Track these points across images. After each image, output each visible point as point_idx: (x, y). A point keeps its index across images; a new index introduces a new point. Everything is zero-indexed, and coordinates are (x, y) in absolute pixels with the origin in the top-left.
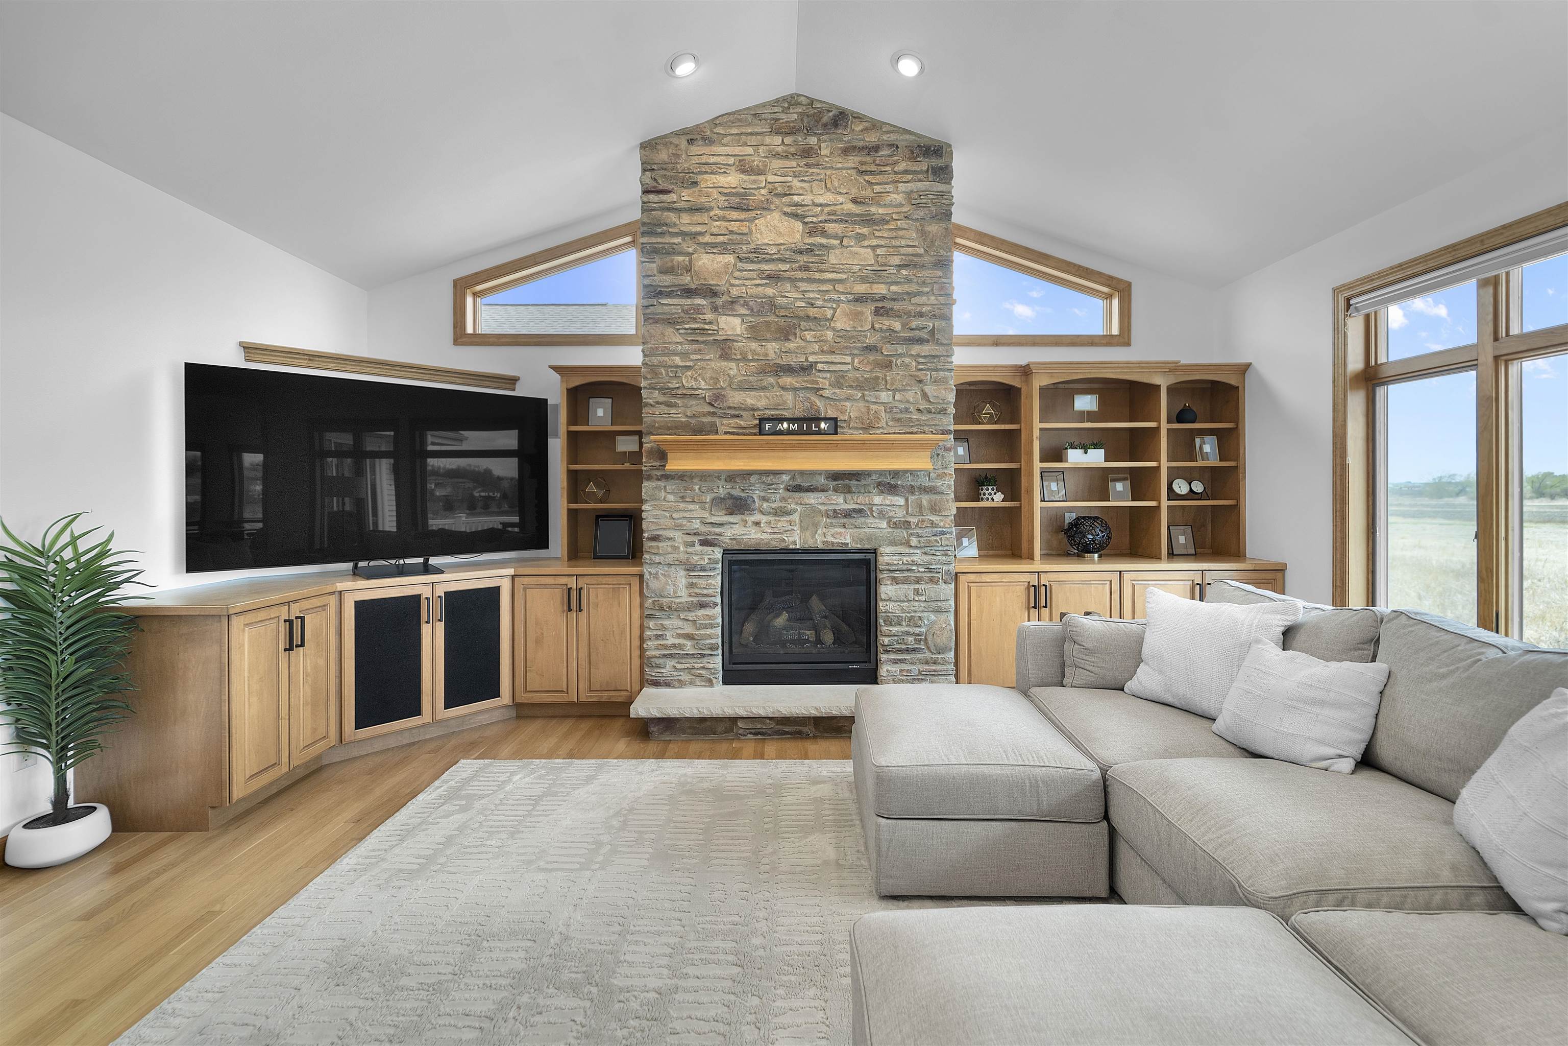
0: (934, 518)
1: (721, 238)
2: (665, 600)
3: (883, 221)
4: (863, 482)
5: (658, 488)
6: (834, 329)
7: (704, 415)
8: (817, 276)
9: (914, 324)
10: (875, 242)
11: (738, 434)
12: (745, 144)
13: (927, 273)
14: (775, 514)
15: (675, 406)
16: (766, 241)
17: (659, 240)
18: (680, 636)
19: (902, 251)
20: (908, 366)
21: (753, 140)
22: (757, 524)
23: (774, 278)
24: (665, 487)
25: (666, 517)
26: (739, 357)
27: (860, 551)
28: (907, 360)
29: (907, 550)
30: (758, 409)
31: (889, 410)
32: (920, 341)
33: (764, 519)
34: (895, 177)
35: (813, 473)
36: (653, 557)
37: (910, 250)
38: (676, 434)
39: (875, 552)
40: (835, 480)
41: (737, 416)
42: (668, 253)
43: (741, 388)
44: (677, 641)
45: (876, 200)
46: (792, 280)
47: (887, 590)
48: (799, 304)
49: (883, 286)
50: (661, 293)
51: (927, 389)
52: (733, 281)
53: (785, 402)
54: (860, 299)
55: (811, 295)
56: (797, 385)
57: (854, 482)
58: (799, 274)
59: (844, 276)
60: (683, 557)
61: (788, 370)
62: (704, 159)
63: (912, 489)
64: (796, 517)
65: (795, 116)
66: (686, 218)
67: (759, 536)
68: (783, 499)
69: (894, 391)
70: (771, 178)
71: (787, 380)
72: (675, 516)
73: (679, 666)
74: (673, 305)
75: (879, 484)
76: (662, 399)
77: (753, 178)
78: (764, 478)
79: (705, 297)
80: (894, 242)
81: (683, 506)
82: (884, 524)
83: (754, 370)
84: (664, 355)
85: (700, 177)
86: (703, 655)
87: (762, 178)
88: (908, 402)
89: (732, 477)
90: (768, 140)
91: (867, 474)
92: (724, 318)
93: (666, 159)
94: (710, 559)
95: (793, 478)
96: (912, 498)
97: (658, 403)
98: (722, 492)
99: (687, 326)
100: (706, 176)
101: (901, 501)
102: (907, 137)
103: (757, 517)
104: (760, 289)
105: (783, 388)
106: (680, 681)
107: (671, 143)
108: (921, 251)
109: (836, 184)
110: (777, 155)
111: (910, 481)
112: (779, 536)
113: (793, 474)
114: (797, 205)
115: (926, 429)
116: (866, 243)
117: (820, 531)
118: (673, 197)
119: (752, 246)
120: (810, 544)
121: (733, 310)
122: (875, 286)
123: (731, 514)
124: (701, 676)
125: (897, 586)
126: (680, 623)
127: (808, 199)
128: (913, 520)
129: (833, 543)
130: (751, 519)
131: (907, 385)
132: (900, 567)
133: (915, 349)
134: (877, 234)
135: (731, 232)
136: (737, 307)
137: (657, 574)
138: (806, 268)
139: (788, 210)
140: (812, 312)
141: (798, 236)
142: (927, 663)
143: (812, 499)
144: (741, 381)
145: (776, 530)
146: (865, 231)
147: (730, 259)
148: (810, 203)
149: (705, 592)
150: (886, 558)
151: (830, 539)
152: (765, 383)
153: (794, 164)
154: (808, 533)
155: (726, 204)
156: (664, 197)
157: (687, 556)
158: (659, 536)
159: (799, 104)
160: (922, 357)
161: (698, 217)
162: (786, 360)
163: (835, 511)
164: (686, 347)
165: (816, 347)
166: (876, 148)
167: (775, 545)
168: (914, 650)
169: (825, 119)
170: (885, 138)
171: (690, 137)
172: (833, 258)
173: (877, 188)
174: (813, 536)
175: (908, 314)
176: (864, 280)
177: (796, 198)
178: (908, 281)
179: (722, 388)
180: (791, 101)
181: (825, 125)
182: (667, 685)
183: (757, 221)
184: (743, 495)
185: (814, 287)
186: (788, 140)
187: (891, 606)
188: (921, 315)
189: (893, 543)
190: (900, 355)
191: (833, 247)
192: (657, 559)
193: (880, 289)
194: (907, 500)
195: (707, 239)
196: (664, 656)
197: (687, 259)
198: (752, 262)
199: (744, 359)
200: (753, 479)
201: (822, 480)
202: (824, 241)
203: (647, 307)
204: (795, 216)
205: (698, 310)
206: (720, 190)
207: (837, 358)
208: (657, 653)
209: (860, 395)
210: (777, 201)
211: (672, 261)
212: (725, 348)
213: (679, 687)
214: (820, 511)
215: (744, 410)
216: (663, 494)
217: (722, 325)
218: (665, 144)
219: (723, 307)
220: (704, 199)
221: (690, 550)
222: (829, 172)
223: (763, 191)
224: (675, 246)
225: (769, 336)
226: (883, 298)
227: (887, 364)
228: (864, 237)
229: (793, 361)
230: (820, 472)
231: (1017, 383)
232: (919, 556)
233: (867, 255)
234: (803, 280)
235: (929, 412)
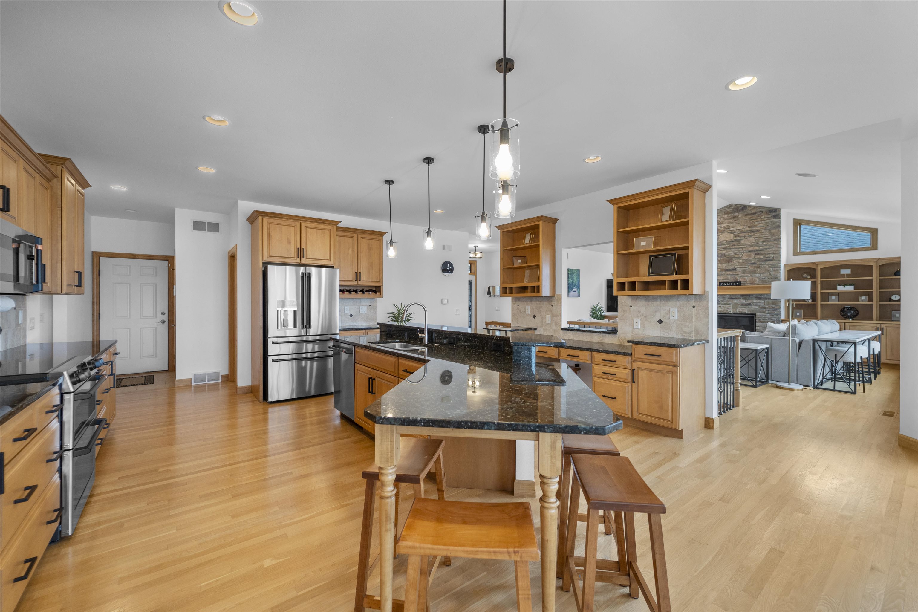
0: (773, 306)
3: (758, 231)
4: (751, 297)
6: (742, 259)
8: (737, 247)
9: (767, 256)
10: (755, 237)
13: (772, 243)
14: (725, 305)
16: (723, 240)
19: (763, 238)
23: (725, 249)
27: (750, 314)
28: (765, 266)
29: (765, 314)
31: (759, 278)
32: (769, 260)
33: (722, 306)
34: (761, 220)
35: (736, 295)
37: (766, 237)
39: (755, 314)
40: (743, 296)
45: (755, 226)
46: (730, 249)
47: (758, 324)
48: (732, 254)
51: (771, 273)
53: (728, 278)
54: (750, 251)
55: (735, 252)
56: (731, 274)
57: (748, 297)
59: (745, 246)
61: (729, 270)
63: (766, 299)
64: (731, 305)
65: (731, 209)
68: (727, 301)
69: (761, 274)
70: (724, 225)
71: (729, 273)
75: (756, 297)
78: (722, 296)
80: (761, 236)
82: (757, 307)
87: (722, 225)
88: (765, 276)
90: (723, 216)
91: (752, 295)
96: (766, 301)
101: (763, 302)
102: (765, 209)
104: (721, 252)
105: (728, 275)
108: (770, 237)
109: (743, 224)
110: (726, 219)
111: (766, 296)
112: (726, 310)
113: (730, 295)
114: (732, 230)
116: (752, 237)
117: (738, 309)
120: (735, 312)
122: (755, 248)
125: (761, 323)
127: (735, 228)
128: (767, 307)
129: (741, 312)
131: (764, 272)
132: (762, 318)
133: (768, 263)
134: (756, 234)
138: (734, 245)
139: (729, 232)
140: (736, 256)
141: (732, 238)
143: (735, 301)
145: (725, 308)
146: (752, 234)
150: (758, 316)
152: (722, 274)
153: (731, 220)
154: (734, 309)
159: (733, 206)
160: (770, 265)
162: (728, 268)
163: (742, 304)
165: (737, 264)
166: (755, 213)
167: (725, 312)
169: (740, 209)
170: (758, 210)
172: (742, 242)
173: (756, 223)
174: (736, 310)
175: (765, 254)
176: (751, 246)
177: (731, 229)
178: (766, 245)
180: (730, 206)
185: (736, 250)
186: (729, 215)
187: (759, 328)
188: (769, 254)
189: (761, 312)
190: (763, 265)
191: (742, 239)
193: (757, 248)
201: (739, 296)
202: (739, 238)
204: (731, 233)
207: (743, 266)
209: (750, 275)
210: (726, 230)
214: (738, 304)
222: (741, 221)
223: (722, 228)
225: (724, 262)
226: (757, 250)
227: (759, 267)
228: (752, 236)
229: (730, 268)
230: (738, 295)
231: (814, 267)
232: (768, 316)
233: (752, 240)
234: (733, 248)
235: (772, 278)
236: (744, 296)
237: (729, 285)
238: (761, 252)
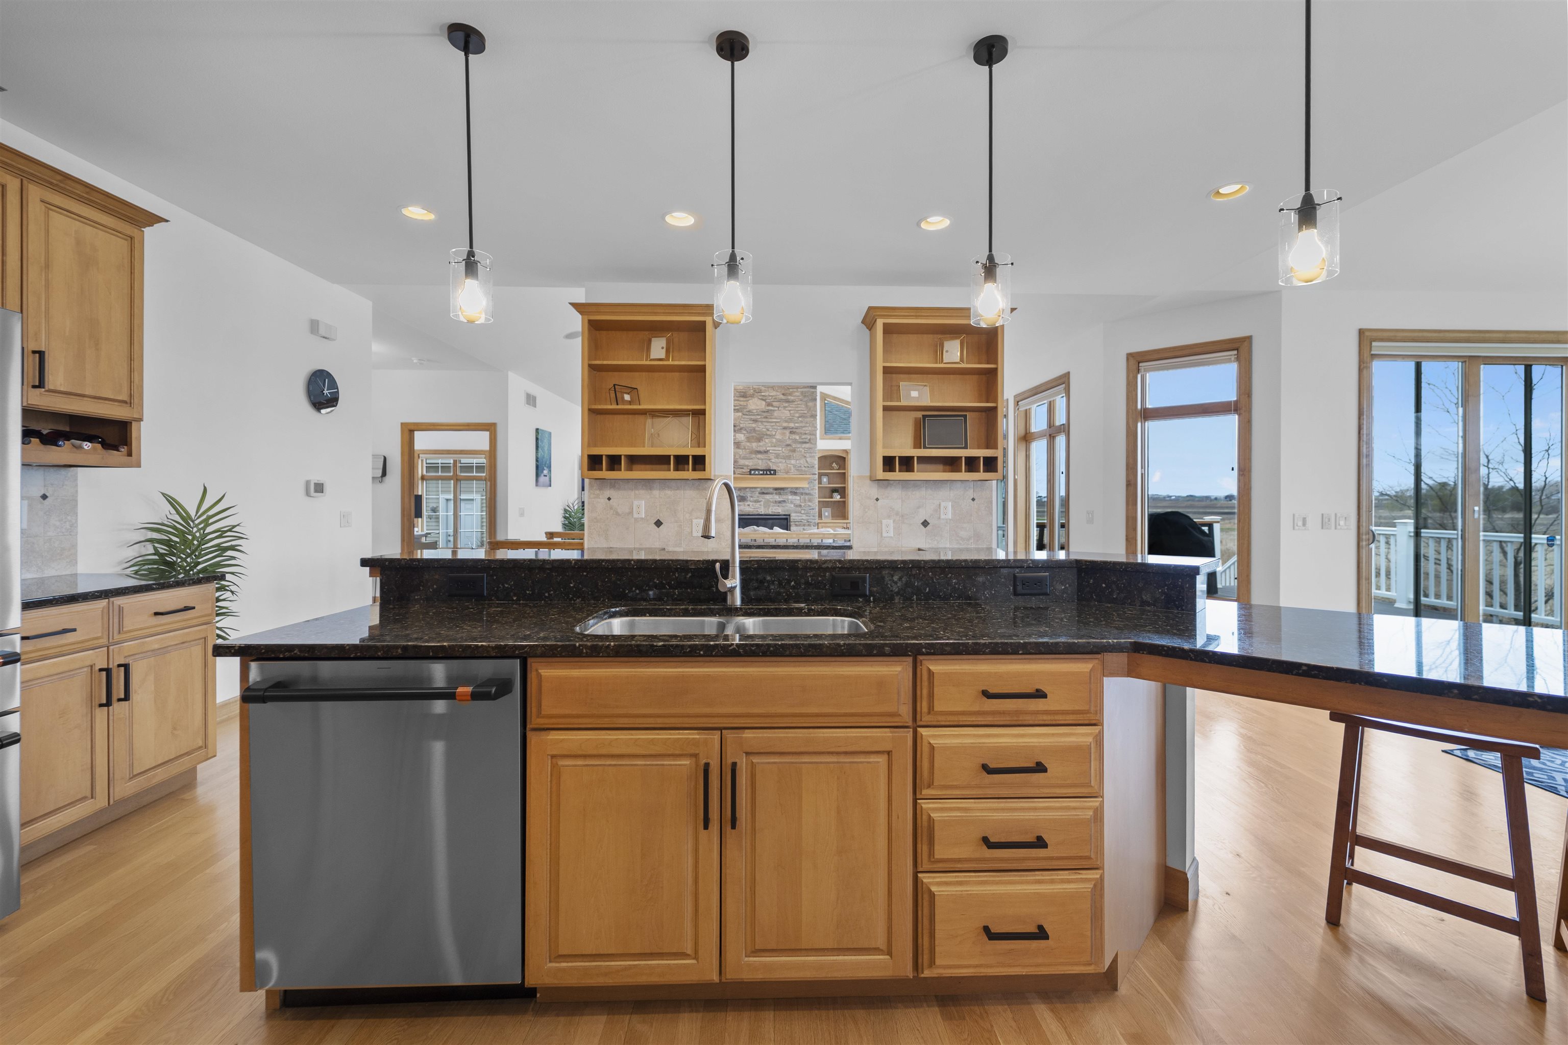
0: (809, 504)
3: (793, 401)
4: (785, 491)
6: (776, 439)
8: (770, 420)
9: (803, 437)
10: (790, 409)
11: (742, 474)
13: (808, 420)
14: (755, 502)
16: (753, 408)
19: (799, 412)
20: (801, 451)
22: (749, 505)
23: (755, 421)
26: (743, 448)
27: (785, 515)
28: (801, 449)
29: (801, 514)
30: (749, 466)
31: (795, 466)
32: (805, 443)
33: (751, 504)
35: (768, 488)
37: (802, 412)
39: (789, 515)
40: (776, 491)
41: (742, 468)
43: (744, 459)
45: (790, 394)
46: (762, 422)
48: (764, 430)
51: (809, 458)
52: (741, 422)
53: (759, 464)
54: (785, 428)
55: (768, 427)
56: (763, 458)
57: (782, 491)
58: (764, 420)
59: (779, 420)
61: (760, 452)
63: (802, 494)
64: (762, 503)
67: (749, 509)
68: (758, 497)
69: (797, 460)
71: (759, 456)
75: (791, 492)
78: (752, 490)
80: (797, 409)
82: (792, 506)
83: (748, 453)
88: (802, 464)
91: (787, 488)
92: (738, 434)
95: (761, 490)
96: (802, 497)
101: (798, 498)
103: (749, 503)
105: (758, 459)
108: (806, 412)
111: (801, 491)
112: (756, 510)
113: (762, 488)
114: (763, 396)
115: (808, 473)
116: (787, 409)
117: (770, 508)
119: (748, 410)
120: (767, 512)
122: (790, 424)
125: (797, 527)
127: (767, 394)
128: (803, 504)
129: (775, 512)
130: (747, 504)
131: (801, 458)
132: (797, 520)
133: (804, 445)
134: (791, 406)
135: (741, 405)
136: (742, 431)
138: (766, 418)
139: (760, 397)
140: (768, 433)
141: (763, 406)
143: (768, 497)
144: (743, 456)
145: (755, 507)
146: (787, 405)
147: (740, 414)
150: (794, 518)
151: (774, 510)
152: (752, 457)
154: (767, 508)
155: (739, 395)
160: (806, 448)
162: (759, 449)
163: (776, 501)
165: (770, 445)
172: (776, 414)
174: (768, 510)
175: (801, 433)
176: (786, 421)
177: (763, 394)
178: (801, 422)
179: (737, 459)
183: (749, 401)
184: (744, 495)
185: (769, 424)
188: (806, 434)
189: (796, 512)
190: (798, 448)
191: (776, 410)
193: (792, 425)
194: (800, 497)
198: (748, 415)
199: (745, 449)
200: (748, 490)
201: (771, 490)
202: (772, 408)
204: (763, 399)
206: (737, 390)
207: (777, 449)
209: (784, 462)
212: (738, 445)
214: (770, 501)
215: (745, 466)
217: (737, 437)
219: (738, 431)
225: (753, 441)
226: (793, 428)
227: (794, 451)
228: (786, 407)
229: (762, 449)
230: (770, 488)
231: (844, 455)
232: (804, 517)
233: (787, 413)
235: (808, 467)
236: (779, 490)
237: (761, 474)
238: (797, 431)
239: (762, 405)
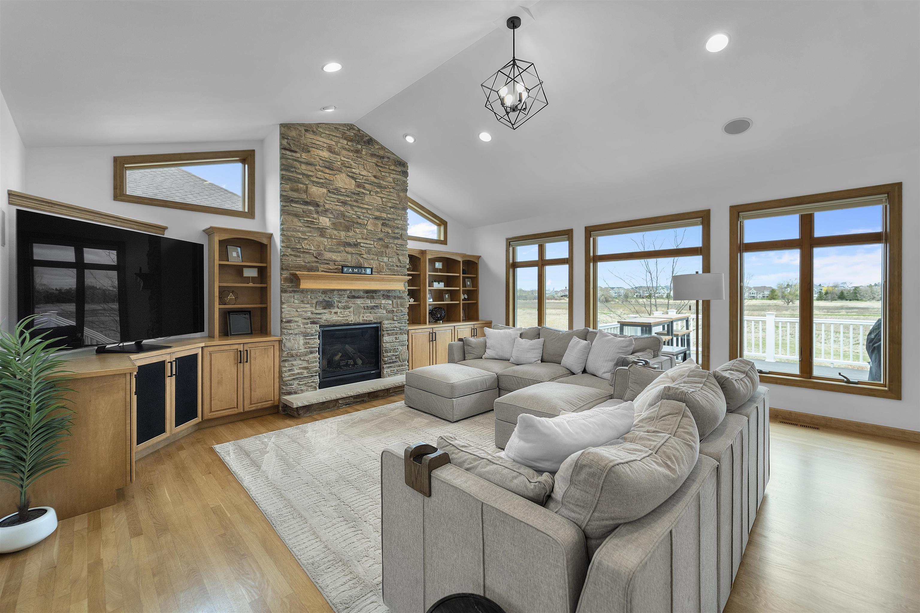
0: (402, 309)
1: (321, 181)
2: (294, 351)
3: (385, 188)
4: (378, 294)
5: (290, 297)
6: (367, 229)
7: (313, 262)
8: (361, 205)
9: (395, 231)
10: (382, 196)
11: (328, 272)
12: (332, 140)
13: (400, 212)
14: (344, 309)
15: (299, 257)
16: (340, 186)
17: (291, 174)
18: (300, 368)
19: (392, 201)
20: (393, 248)
21: (335, 139)
22: (336, 313)
23: (344, 203)
24: (294, 296)
25: (294, 311)
26: (329, 237)
27: (375, 323)
28: (393, 245)
29: (393, 322)
30: (337, 261)
31: (387, 265)
32: (397, 238)
33: (339, 311)
34: (389, 171)
35: (359, 290)
36: (288, 331)
37: (394, 202)
38: (300, 271)
39: (380, 323)
40: (367, 294)
41: (328, 264)
42: (295, 182)
43: (330, 251)
44: (299, 371)
45: (382, 178)
46: (351, 206)
47: (386, 338)
48: (354, 216)
49: (385, 214)
50: (292, 201)
51: (400, 257)
52: (326, 201)
53: (348, 259)
54: (377, 218)
55: (359, 213)
56: (354, 252)
57: (374, 294)
58: (355, 204)
59: (371, 208)
60: (303, 330)
61: (349, 245)
62: (314, 141)
63: (395, 297)
65: (353, 134)
66: (304, 167)
67: (337, 318)
68: (347, 302)
69: (389, 258)
70: (343, 158)
71: (349, 249)
72: (298, 310)
73: (301, 383)
74: (298, 208)
75: (383, 295)
76: (293, 253)
77: (335, 156)
78: (340, 293)
79: (313, 207)
81: (302, 305)
82: (385, 312)
83: (335, 243)
84: (293, 231)
85: (311, 149)
86: (312, 376)
87: (338, 157)
88: (393, 262)
89: (325, 292)
90: (341, 141)
92: (322, 217)
93: (295, 135)
94: (315, 330)
95: (351, 292)
96: (394, 301)
97: (291, 255)
98: (321, 299)
99: (305, 219)
100: (314, 149)
101: (390, 302)
102: (394, 156)
103: (336, 310)
104: (338, 207)
105: (347, 253)
106: (302, 390)
107: (298, 129)
108: (398, 203)
109: (368, 168)
110: (345, 149)
111: (394, 294)
112: (345, 318)
113: (351, 291)
114: (353, 173)
115: (399, 273)
116: (379, 195)
117: (361, 315)
118: (298, 155)
119: (334, 187)
120: (358, 321)
121: (326, 214)
122: (382, 214)
123: (325, 309)
124: (312, 386)
125: (389, 337)
126: (300, 362)
127: (357, 171)
128: (395, 310)
129: (367, 320)
130: (333, 311)
131: (394, 255)
132: (390, 329)
133: (396, 241)
134: (383, 192)
135: (326, 178)
136: (328, 213)
137: (290, 339)
138: (357, 202)
139: (350, 174)
140: (360, 221)
141: (353, 186)
142: (399, 366)
143: (359, 301)
144: (330, 248)
145: (344, 316)
146: (378, 190)
147: (325, 190)
148: (358, 173)
149: (313, 346)
150: (386, 326)
151: (365, 318)
152: (340, 250)
153: (352, 155)
154: (357, 316)
155: (323, 165)
156: (294, 154)
157: (304, 329)
158: (291, 320)
159: (354, 129)
160: (399, 245)
161: (309, 167)
162: (348, 240)
163: (367, 306)
164: (305, 229)
165: (360, 236)
166: (383, 157)
167: (344, 322)
168: (395, 362)
169: (365, 139)
170: (386, 154)
171: (306, 128)
172: (367, 198)
173: (383, 174)
174: (359, 318)
175: (393, 227)
176: (378, 210)
177: (352, 170)
178: (394, 214)
179: (321, 250)
180: (351, 127)
181: (364, 142)
182: (296, 393)
183: (336, 176)
184: (330, 300)
185: (359, 210)
186: (350, 143)
187: (388, 345)
188: (398, 228)
189: (388, 319)
190: (391, 243)
191: (367, 194)
192: (290, 332)
193: (384, 215)
194: (393, 302)
195: (315, 179)
196: (294, 379)
197: (305, 186)
198: (335, 194)
199: (331, 238)
200: (334, 293)
201: (362, 294)
202: (364, 191)
203: (285, 206)
204: (352, 177)
205: (310, 212)
206: (320, 157)
207: (368, 242)
208: (290, 378)
209: (377, 258)
210: (345, 169)
211: (297, 186)
212: (322, 232)
213: (301, 393)
214: (361, 307)
215: (331, 261)
216: (293, 300)
217: (321, 221)
218: (295, 128)
219: (321, 212)
220: (312, 160)
221: (306, 326)
222: (365, 162)
223: (339, 163)
224: (300, 180)
225: (341, 229)
226: (385, 219)
227: (387, 247)
228: (378, 193)
229: (351, 241)
230: (361, 291)
231: (420, 256)
233: (379, 200)
234: (355, 206)
236: (371, 294)
239: (351, 185)
